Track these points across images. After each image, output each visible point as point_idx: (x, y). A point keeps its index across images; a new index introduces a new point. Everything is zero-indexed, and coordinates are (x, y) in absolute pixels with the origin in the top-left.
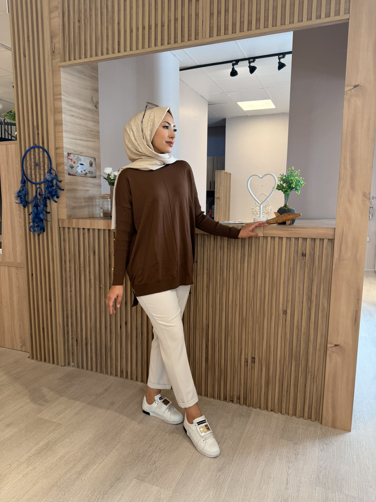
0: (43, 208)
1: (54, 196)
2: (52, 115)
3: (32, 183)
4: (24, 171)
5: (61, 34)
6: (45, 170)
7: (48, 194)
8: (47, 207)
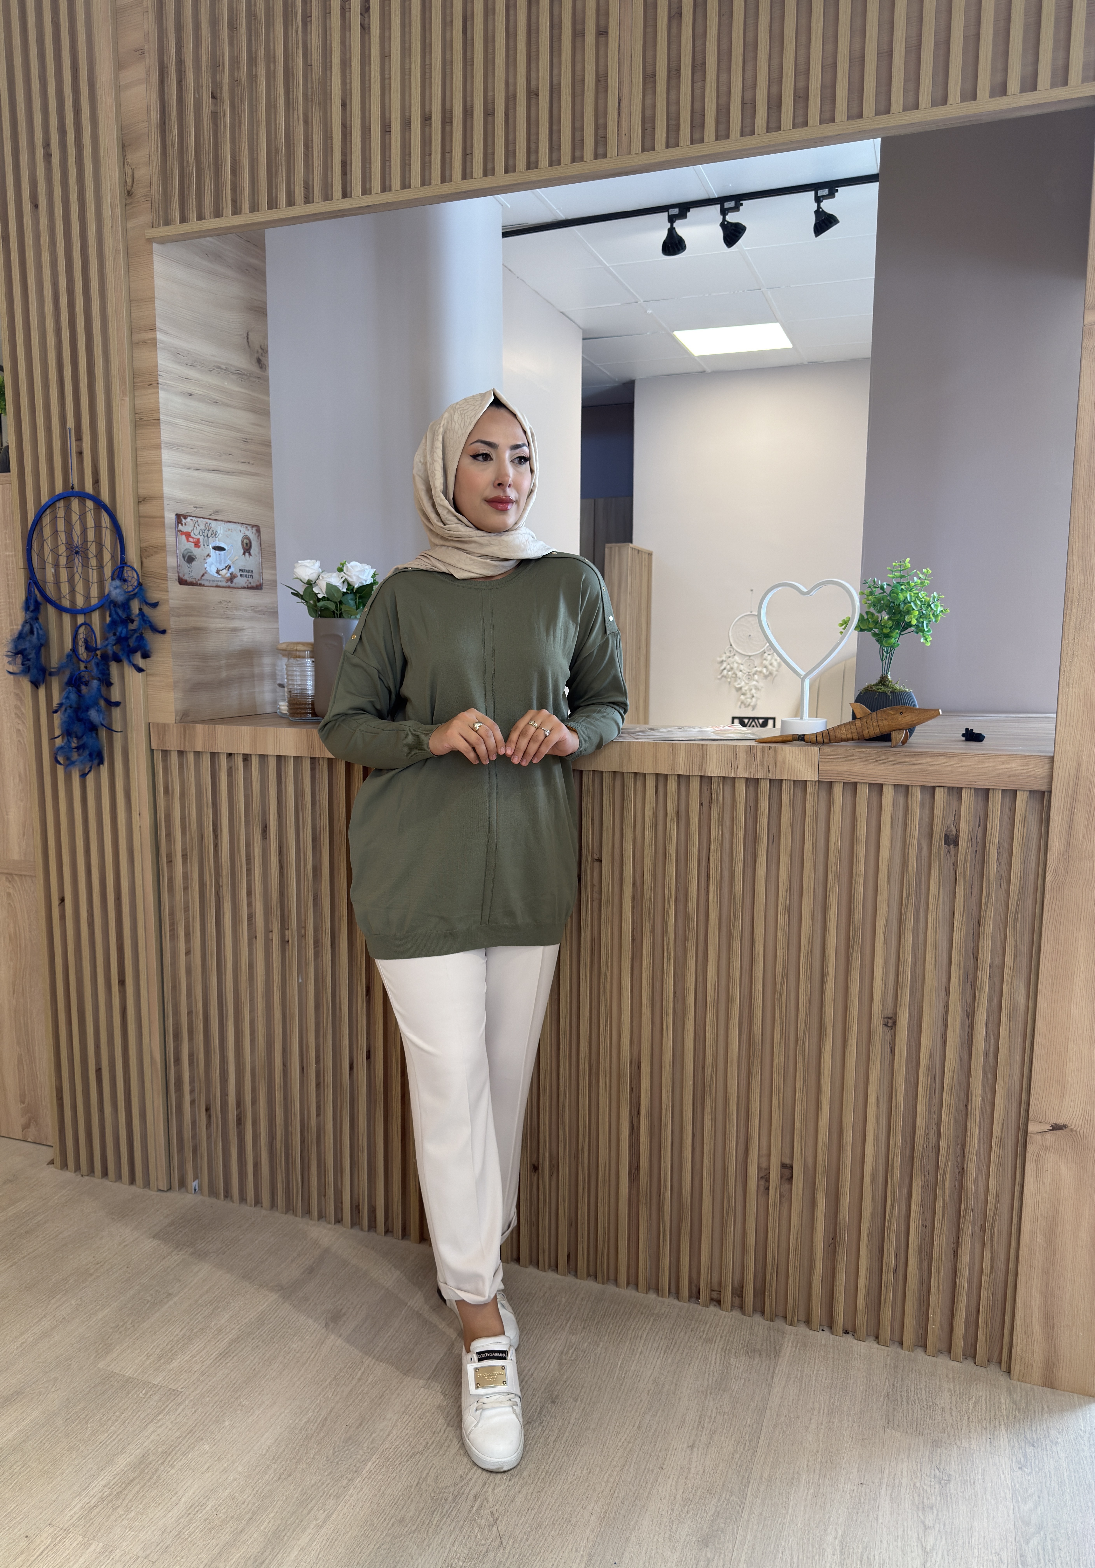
0: (99, 690)
1: (134, 651)
2: (126, 394)
3: (60, 609)
4: (35, 570)
5: (155, 137)
6: (103, 567)
7: (115, 645)
8: (112, 688)
